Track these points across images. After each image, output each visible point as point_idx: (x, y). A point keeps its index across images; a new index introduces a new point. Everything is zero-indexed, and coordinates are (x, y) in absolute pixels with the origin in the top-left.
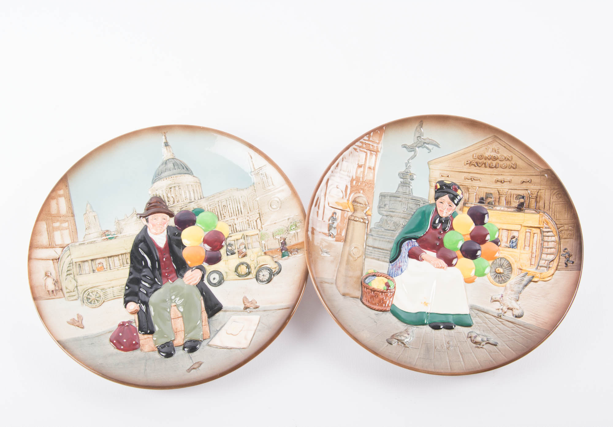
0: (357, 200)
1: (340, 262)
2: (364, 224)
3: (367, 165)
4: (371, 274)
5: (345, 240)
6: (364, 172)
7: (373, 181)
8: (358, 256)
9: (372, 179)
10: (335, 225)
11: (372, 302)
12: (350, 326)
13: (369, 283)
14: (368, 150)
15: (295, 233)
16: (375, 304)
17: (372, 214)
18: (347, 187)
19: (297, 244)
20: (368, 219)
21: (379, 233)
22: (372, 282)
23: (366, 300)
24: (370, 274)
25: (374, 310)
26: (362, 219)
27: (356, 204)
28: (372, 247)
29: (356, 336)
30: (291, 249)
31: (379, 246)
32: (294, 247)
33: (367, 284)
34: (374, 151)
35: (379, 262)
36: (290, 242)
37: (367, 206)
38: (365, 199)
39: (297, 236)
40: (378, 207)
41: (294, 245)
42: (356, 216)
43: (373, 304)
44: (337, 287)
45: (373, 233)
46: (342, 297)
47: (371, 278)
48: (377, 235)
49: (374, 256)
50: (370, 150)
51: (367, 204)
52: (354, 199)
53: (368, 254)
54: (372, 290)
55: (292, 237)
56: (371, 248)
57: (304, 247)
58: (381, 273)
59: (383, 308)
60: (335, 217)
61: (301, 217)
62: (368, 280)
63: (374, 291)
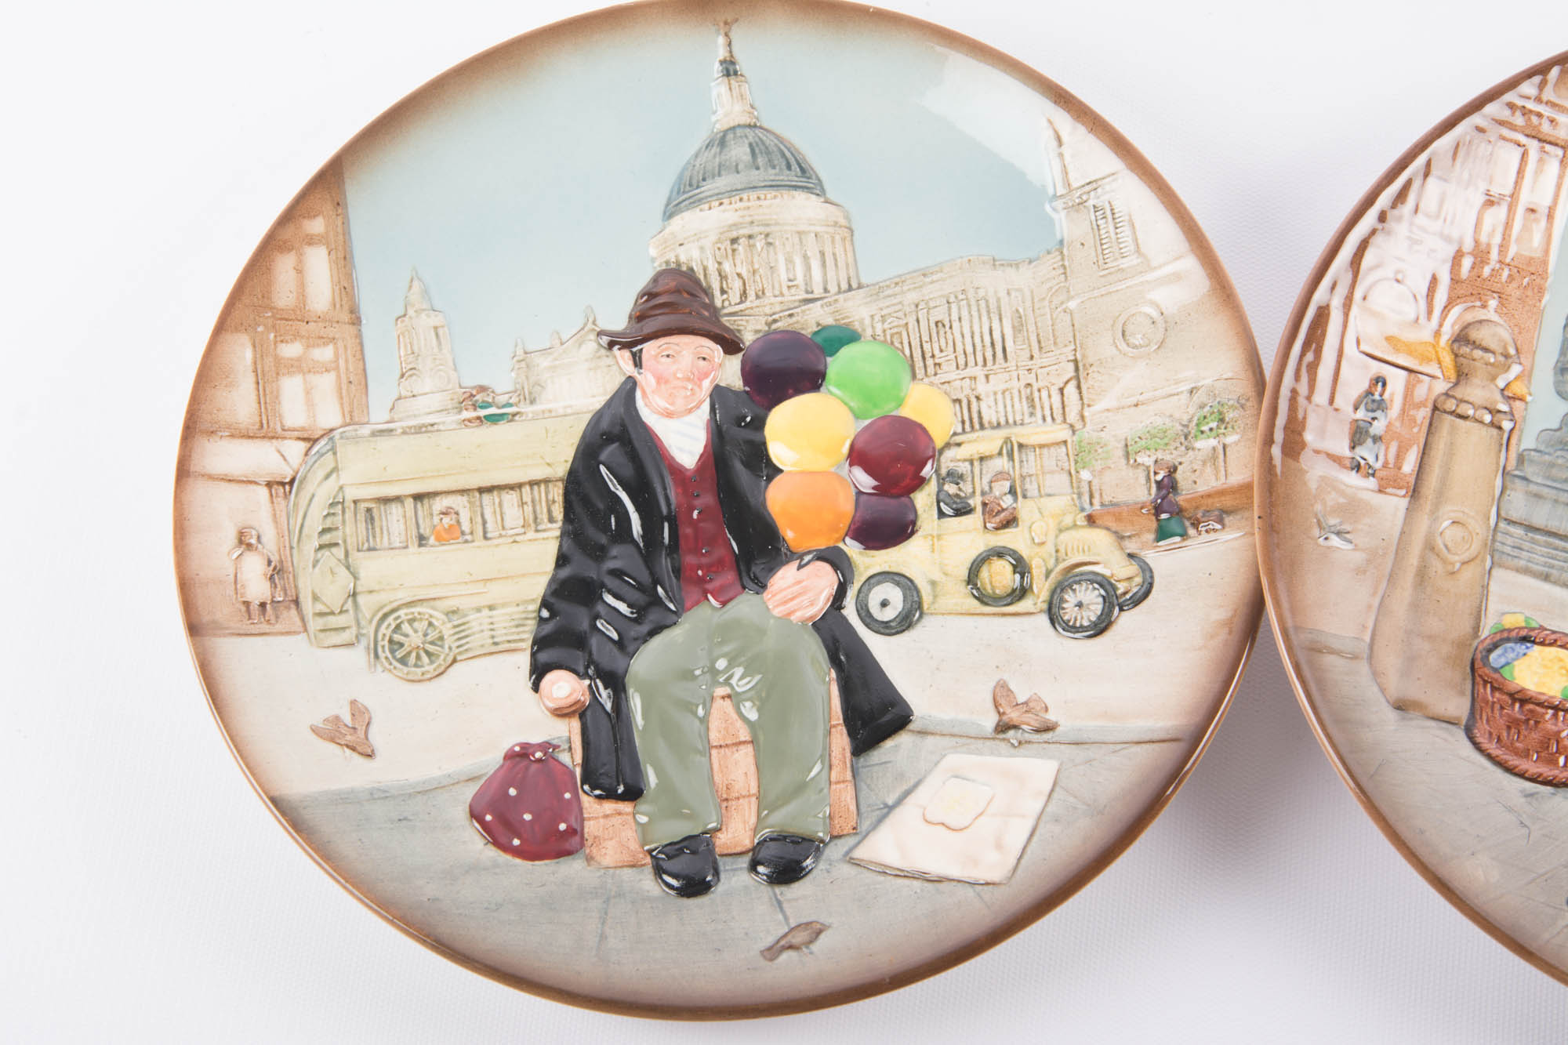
0: (1475, 334)
1: (1391, 576)
2: (1495, 431)
3: (1525, 198)
4: (1514, 634)
5: (1414, 491)
6: (1508, 225)
7: (1545, 263)
8: (1465, 556)
9: (1538, 254)
10: (1378, 428)
11: (1512, 744)
12: (1422, 832)
13: (1502, 667)
14: (1534, 137)
15: (1214, 449)
16: (1526, 754)
17: (1530, 394)
18: (1434, 281)
19: (1221, 493)
20: (1512, 415)
21: (1554, 471)
22: (1516, 663)
23: (1491, 734)
24: (1510, 630)
25: (1521, 775)
26: (1490, 412)
27: (1465, 350)
28: (1521, 524)
29: (1444, 872)
30: (1197, 508)
31: (1553, 525)
32: (1210, 501)
33: (1496, 670)
34: (1556, 145)
35: (1547, 587)
36: (1195, 482)
37: (1510, 361)
38: (1505, 334)
39: (1225, 462)
40: (1555, 367)
41: (1209, 496)
42: (1466, 399)
43: (1517, 753)
44: (1375, 674)
45: (1529, 470)
46: (1392, 715)
47: (1513, 650)
48: (1548, 478)
49: (1529, 561)
50: (1540, 140)
51: (1512, 351)
52: (1461, 331)
53: (1503, 553)
54: (1516, 696)
55: (1204, 463)
56: (1519, 531)
57: (1252, 502)
58: (1554, 632)
59: (1556, 772)
60: (1381, 395)
61: (1243, 387)
62: (1500, 656)
63: (1524, 702)
